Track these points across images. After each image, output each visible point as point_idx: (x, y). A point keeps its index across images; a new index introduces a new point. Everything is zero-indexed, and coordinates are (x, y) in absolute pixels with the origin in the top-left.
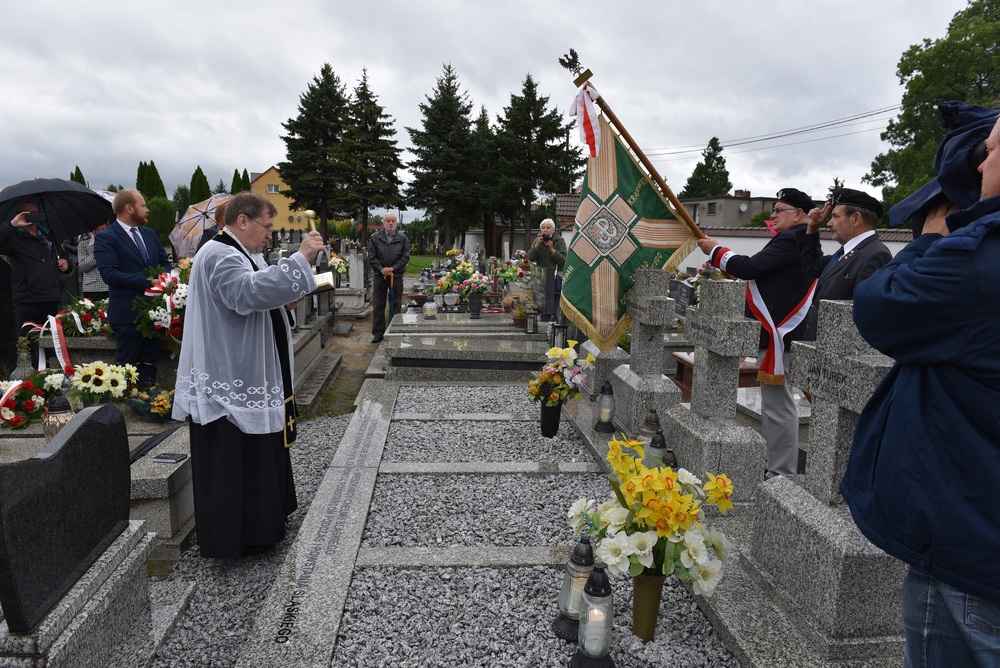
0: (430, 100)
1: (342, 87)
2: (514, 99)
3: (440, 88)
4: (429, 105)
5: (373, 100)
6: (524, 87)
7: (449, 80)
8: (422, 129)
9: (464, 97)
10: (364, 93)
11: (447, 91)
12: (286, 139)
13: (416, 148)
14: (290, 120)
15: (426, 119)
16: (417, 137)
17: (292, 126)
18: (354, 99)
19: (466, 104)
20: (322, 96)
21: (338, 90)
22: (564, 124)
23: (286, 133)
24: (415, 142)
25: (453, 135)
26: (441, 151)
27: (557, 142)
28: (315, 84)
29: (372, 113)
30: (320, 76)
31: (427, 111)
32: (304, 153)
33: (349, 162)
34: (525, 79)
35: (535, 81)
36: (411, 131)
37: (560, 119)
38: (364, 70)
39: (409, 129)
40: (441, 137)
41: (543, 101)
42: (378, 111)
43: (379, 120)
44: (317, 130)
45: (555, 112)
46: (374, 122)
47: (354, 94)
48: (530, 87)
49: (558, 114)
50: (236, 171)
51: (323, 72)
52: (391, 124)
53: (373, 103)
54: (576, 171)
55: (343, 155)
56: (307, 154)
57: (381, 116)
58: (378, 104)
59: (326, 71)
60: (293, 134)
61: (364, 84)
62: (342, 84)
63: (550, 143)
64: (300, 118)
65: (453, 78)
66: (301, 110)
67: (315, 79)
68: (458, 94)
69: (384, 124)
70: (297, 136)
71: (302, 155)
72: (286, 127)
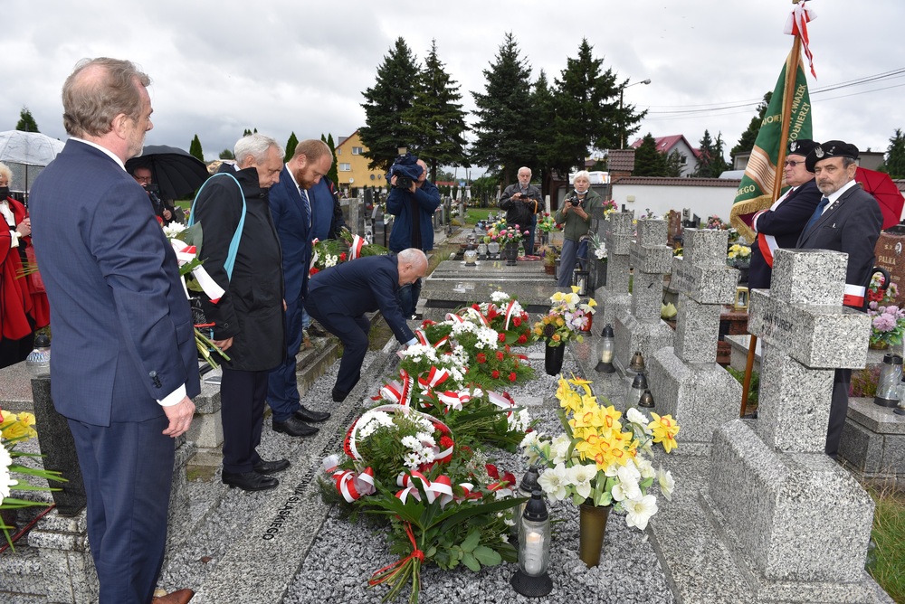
0: (493, 66)
1: (413, 57)
2: (571, 62)
3: (502, 54)
4: (492, 71)
5: (441, 68)
6: (580, 51)
7: (510, 47)
8: (485, 93)
9: (524, 62)
10: (433, 63)
11: (509, 57)
12: (365, 106)
13: (479, 110)
14: (369, 90)
15: (489, 83)
16: (481, 101)
17: (371, 95)
18: (424, 67)
19: (526, 68)
20: (396, 67)
21: (410, 60)
22: (617, 84)
23: (365, 101)
24: (478, 105)
25: (513, 97)
26: (502, 112)
27: (610, 101)
28: (390, 56)
29: (440, 80)
30: (394, 49)
31: (490, 77)
32: (381, 118)
33: (420, 126)
34: (581, 43)
35: (590, 44)
36: (476, 95)
37: (614, 79)
38: (433, 41)
39: (473, 93)
40: (502, 99)
41: (598, 63)
42: (446, 78)
43: (447, 86)
44: (392, 97)
45: (609, 73)
46: (442, 88)
47: (425, 63)
48: (585, 49)
49: (612, 75)
50: (323, 136)
51: (397, 44)
52: (457, 89)
53: (442, 71)
54: (628, 128)
55: (415, 119)
56: (383, 119)
57: (448, 83)
58: (446, 71)
59: (400, 44)
60: (371, 102)
61: (434, 54)
62: (413, 55)
63: (604, 102)
64: (377, 86)
65: (514, 45)
66: (377, 79)
67: (390, 51)
68: (518, 59)
69: (450, 90)
70: (375, 104)
71: (379, 120)
72: (366, 95)
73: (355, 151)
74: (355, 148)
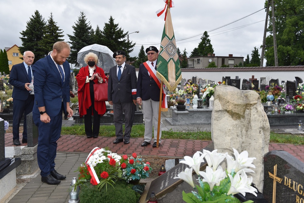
0: (76, 24)
1: (43, 19)
2: (106, 24)
3: (79, 20)
4: (76, 26)
5: (55, 24)
6: (109, 21)
7: (83, 17)
8: (73, 35)
9: (89, 23)
10: (51, 22)
11: (82, 21)
12: (22, 38)
13: (71, 42)
14: (23, 32)
15: (75, 31)
17: (24, 34)
18: (47, 24)
19: (89, 26)
20: (35, 23)
21: (42, 20)
22: (124, 33)
23: (22, 36)
24: (71, 39)
25: (84, 37)
26: (80, 43)
27: (122, 40)
28: (32, 18)
29: (54, 29)
30: (34, 15)
31: (75, 29)
32: (29, 43)
33: (46, 47)
34: (110, 18)
35: (113, 18)
36: (69, 36)
37: (122, 31)
38: (51, 13)
40: (80, 38)
41: (116, 25)
42: (57, 28)
43: (57, 32)
44: (34, 35)
45: (120, 29)
46: (55, 33)
47: (48, 22)
48: (112, 20)
49: (122, 30)
50: (1, 50)
51: (36, 13)
52: (62, 33)
53: (55, 26)
54: (129, 50)
55: (44, 44)
56: (30, 44)
57: (58, 30)
58: (57, 26)
59: (37, 13)
60: (25, 37)
61: (52, 19)
62: (43, 18)
63: (119, 40)
64: (27, 30)
65: (85, 17)
66: (27, 27)
67: (33, 16)
68: (86, 22)
69: (59, 33)
70: (26, 37)
71: (28, 44)
72: (22, 34)
73: (14, 55)
74: (14, 53)
